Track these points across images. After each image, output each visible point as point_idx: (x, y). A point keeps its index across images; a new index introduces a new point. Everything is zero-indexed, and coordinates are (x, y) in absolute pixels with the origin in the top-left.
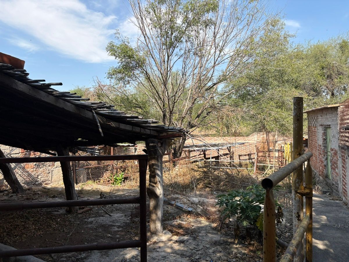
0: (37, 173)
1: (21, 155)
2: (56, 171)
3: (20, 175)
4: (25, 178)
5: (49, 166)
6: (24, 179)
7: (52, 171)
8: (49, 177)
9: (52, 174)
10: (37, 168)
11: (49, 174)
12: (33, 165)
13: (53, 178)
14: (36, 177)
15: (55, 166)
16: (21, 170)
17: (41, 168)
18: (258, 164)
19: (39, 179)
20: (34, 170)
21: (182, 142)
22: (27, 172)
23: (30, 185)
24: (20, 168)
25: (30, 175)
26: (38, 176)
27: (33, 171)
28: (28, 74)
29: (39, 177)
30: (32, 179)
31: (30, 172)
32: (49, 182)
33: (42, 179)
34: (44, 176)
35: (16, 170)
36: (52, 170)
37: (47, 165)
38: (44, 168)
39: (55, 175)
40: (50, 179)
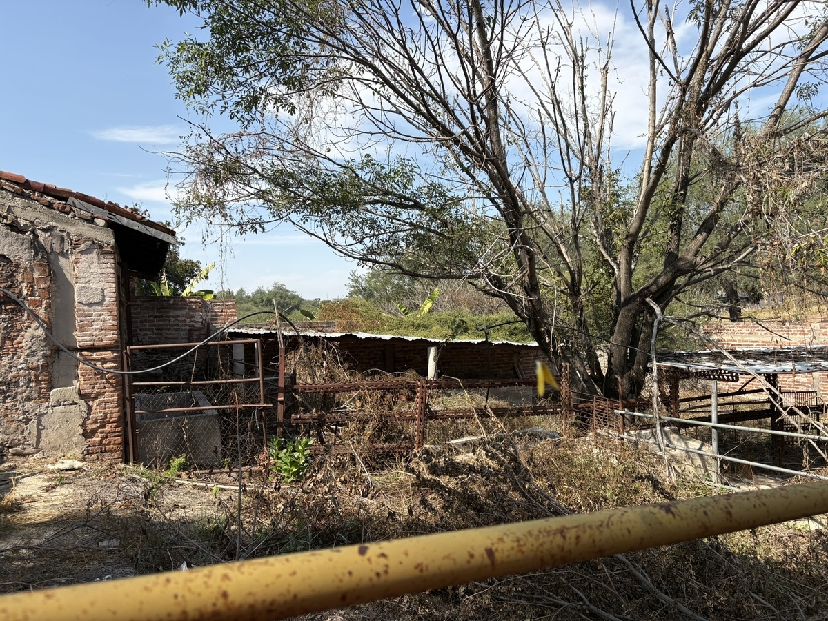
2: (56, 416)
5: (28, 399)
7: (41, 415)
8: (26, 433)
9: (39, 425)
11: (27, 423)
13: (42, 439)
15: (53, 401)
32: (28, 449)
34: (8, 428)
36: (37, 411)
37: (19, 396)
38: (7, 405)
39: (50, 430)
40: (34, 440)
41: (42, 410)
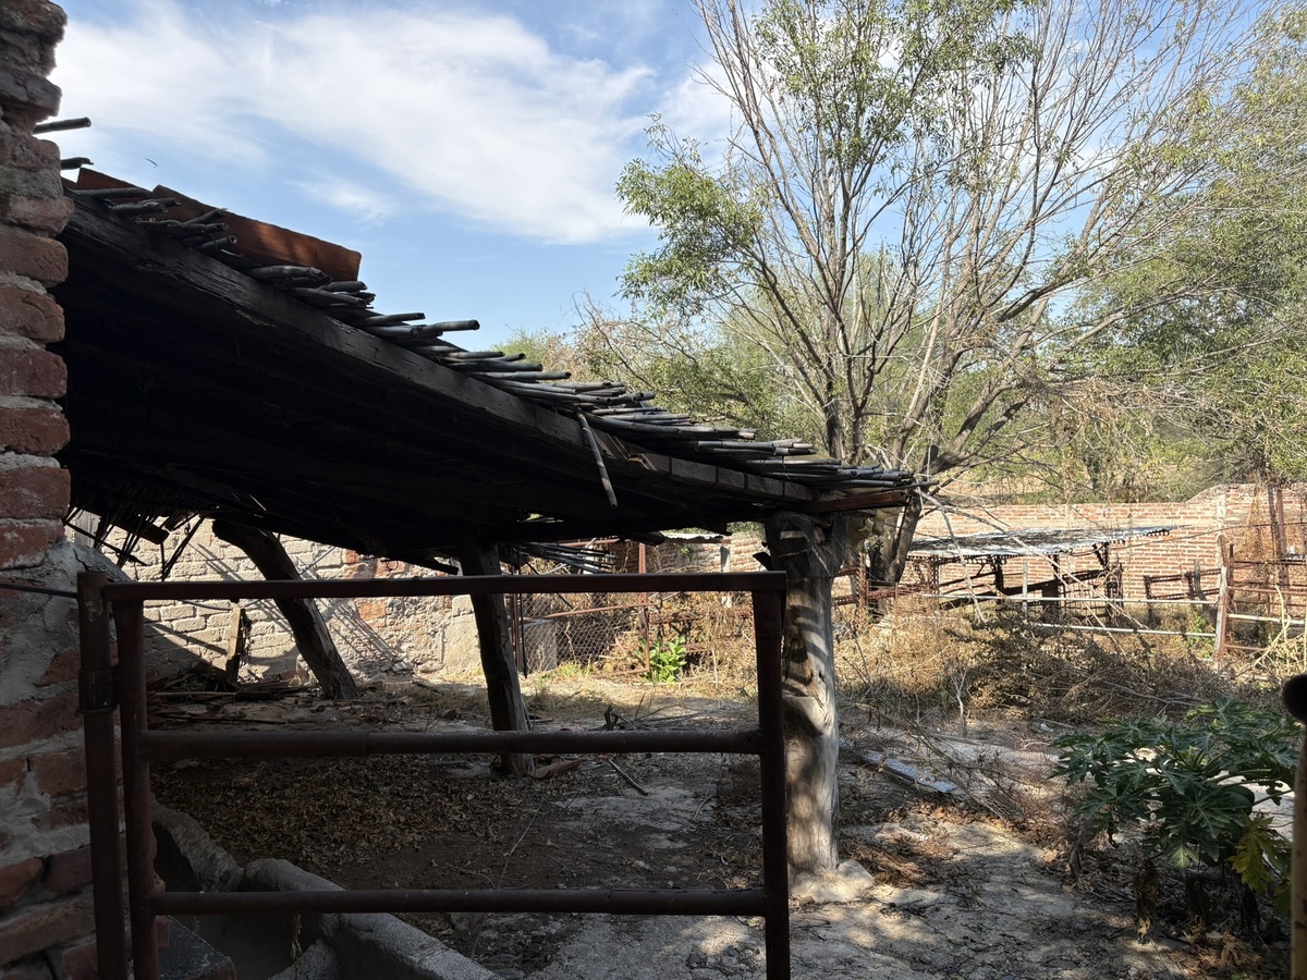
0: (397, 633)
1: (346, 570)
2: (457, 627)
3: (344, 638)
4: (360, 648)
5: (435, 609)
6: (357, 652)
7: (445, 627)
8: (433, 647)
9: (444, 637)
10: (396, 617)
11: (434, 636)
12: (383, 607)
13: (446, 652)
14: (394, 645)
15: (454, 611)
16: (346, 622)
17: (408, 616)
18: (1231, 616)
19: (404, 655)
20: (388, 622)
21: (905, 525)
22: (367, 628)
23: (376, 673)
24: (346, 613)
25: (374, 639)
26: (400, 642)
27: (386, 626)
28: (371, 297)
29: (404, 647)
30: (382, 655)
31: (376, 630)
32: (436, 665)
33: (414, 653)
34: (419, 642)
35: (332, 620)
36: (442, 622)
37: (428, 607)
38: (417, 616)
39: (451, 643)
40: (439, 656)
41: (446, 621)
